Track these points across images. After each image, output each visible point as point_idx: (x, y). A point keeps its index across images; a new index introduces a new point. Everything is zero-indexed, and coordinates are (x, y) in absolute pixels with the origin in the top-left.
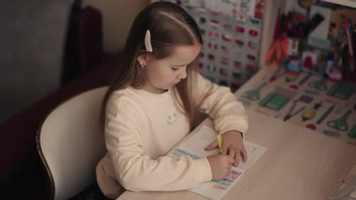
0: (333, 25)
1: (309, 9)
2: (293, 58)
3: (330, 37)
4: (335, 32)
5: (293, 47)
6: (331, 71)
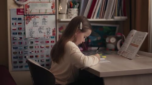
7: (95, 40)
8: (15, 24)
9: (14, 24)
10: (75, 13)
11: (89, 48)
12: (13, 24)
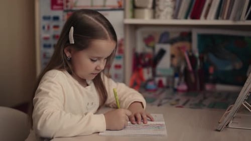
0: (173, 56)
1: (153, 48)
2: (150, 80)
3: (172, 65)
4: (175, 61)
5: (148, 73)
6: (179, 84)
7: (229, 68)
8: (49, 27)
9: (46, 28)
10: (168, 6)
11: (208, 87)
12: (44, 28)
